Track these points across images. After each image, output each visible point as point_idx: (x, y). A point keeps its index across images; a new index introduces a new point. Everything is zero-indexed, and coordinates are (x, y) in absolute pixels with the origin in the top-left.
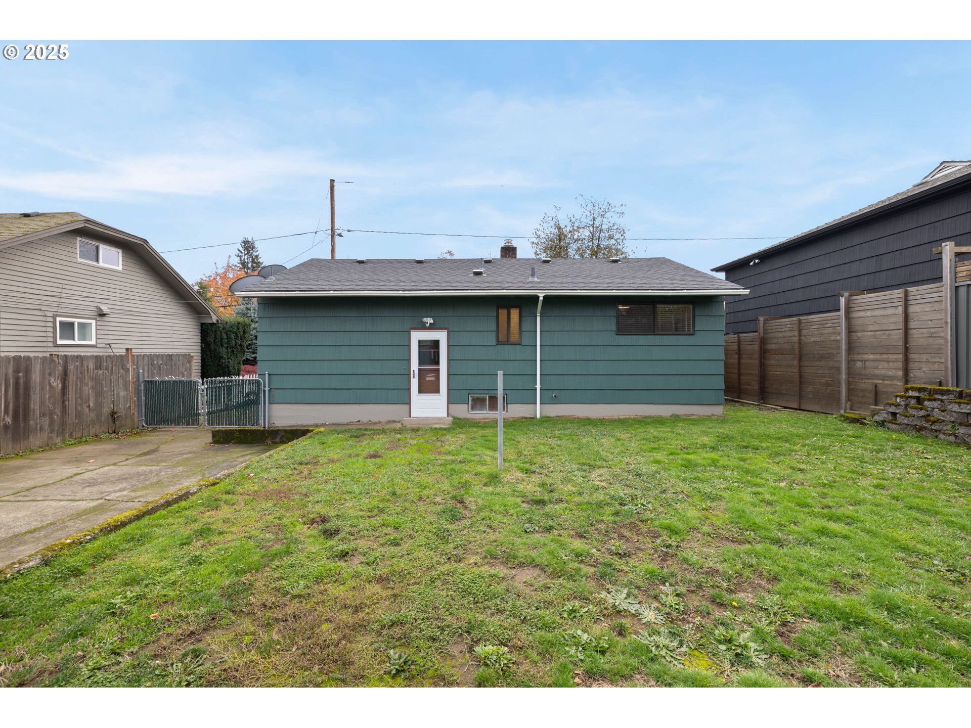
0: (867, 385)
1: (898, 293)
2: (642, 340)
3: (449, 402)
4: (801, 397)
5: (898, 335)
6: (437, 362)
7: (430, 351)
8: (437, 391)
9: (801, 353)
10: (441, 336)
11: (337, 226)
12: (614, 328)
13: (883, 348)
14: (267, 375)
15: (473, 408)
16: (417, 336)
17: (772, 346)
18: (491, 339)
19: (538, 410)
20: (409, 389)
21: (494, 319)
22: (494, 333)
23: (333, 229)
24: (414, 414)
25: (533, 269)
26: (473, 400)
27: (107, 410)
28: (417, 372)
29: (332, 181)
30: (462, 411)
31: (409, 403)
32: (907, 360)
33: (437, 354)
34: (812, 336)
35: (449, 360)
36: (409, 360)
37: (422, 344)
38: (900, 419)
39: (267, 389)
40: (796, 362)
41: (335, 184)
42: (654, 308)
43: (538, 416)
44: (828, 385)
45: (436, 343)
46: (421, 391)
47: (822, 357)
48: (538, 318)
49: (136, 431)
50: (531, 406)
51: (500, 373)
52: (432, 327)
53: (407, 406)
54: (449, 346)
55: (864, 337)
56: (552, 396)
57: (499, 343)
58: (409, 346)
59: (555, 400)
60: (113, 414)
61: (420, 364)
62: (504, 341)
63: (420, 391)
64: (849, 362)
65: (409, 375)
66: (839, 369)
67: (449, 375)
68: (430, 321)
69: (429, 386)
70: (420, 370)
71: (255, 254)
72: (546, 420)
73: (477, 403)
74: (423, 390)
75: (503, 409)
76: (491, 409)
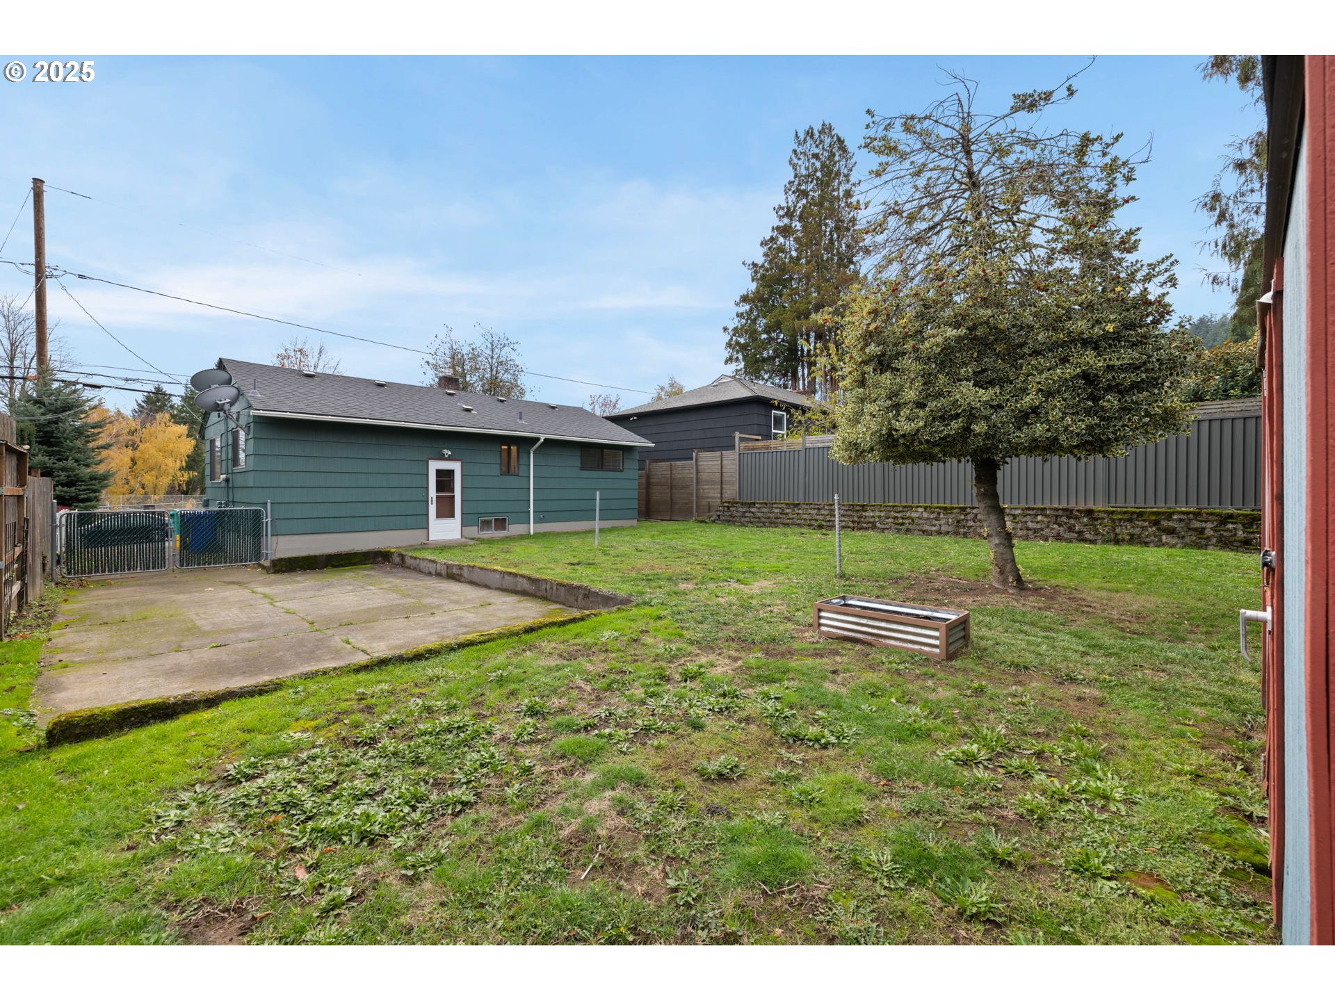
0: (704, 502)
1: (718, 454)
2: (595, 474)
3: (463, 525)
4: (672, 512)
5: (718, 475)
6: (452, 490)
7: (445, 480)
8: (452, 515)
9: (672, 485)
10: (456, 466)
12: (580, 464)
13: (713, 482)
14: (269, 504)
15: (482, 529)
16: (434, 466)
17: (654, 480)
18: (496, 470)
19: (532, 528)
20: (427, 515)
21: (498, 453)
22: (498, 465)
24: (432, 538)
26: (482, 522)
28: (434, 499)
30: (473, 531)
31: (427, 528)
32: (722, 489)
33: (452, 482)
34: (678, 474)
35: (463, 488)
36: (427, 488)
37: (440, 473)
38: (722, 518)
39: (269, 519)
40: (668, 491)
42: (602, 452)
43: (531, 533)
44: (686, 504)
45: (451, 473)
47: (683, 487)
48: (532, 455)
50: (525, 526)
52: (450, 459)
53: (425, 531)
54: (463, 476)
55: (704, 476)
56: (542, 516)
57: (501, 474)
58: (427, 475)
59: (545, 520)
61: (438, 491)
62: (507, 471)
63: (438, 516)
64: (698, 490)
65: (427, 501)
66: (692, 494)
67: (462, 501)
68: (447, 452)
69: (446, 511)
70: (437, 497)
72: (539, 536)
73: (486, 524)
74: (440, 515)
75: (504, 529)
76: (496, 529)
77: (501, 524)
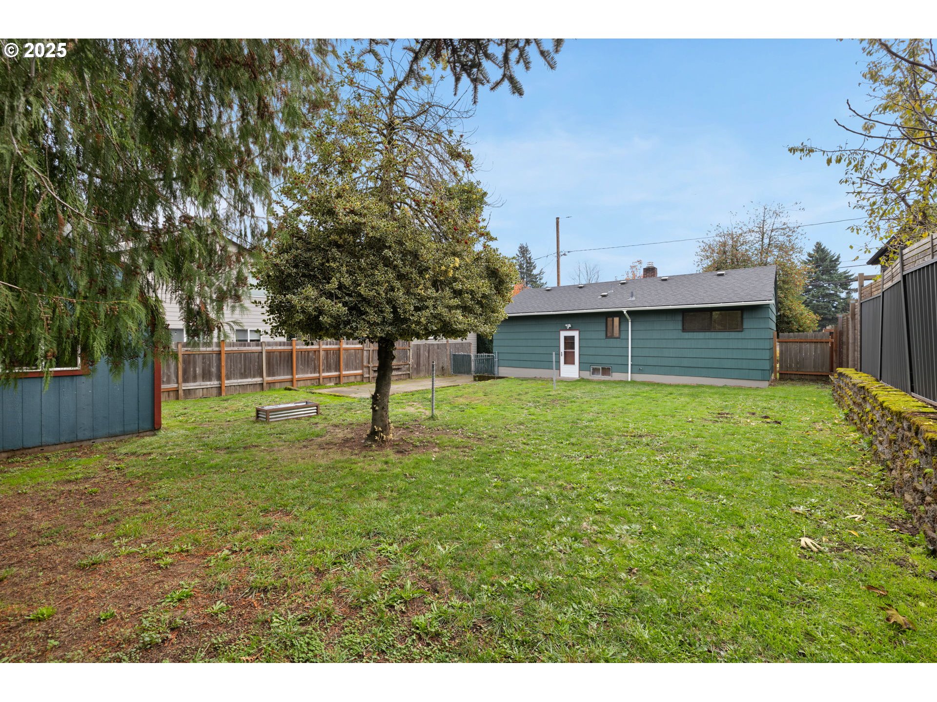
2: (701, 335)
3: (580, 370)
6: (573, 348)
7: (569, 342)
8: (573, 363)
9: (846, 345)
10: (575, 334)
11: (561, 250)
12: (680, 328)
14: (497, 353)
15: (593, 374)
16: (563, 334)
18: (603, 335)
19: (629, 377)
20: (559, 362)
21: (604, 325)
22: (604, 332)
23: (558, 253)
24: (562, 375)
25: (632, 293)
26: (593, 369)
27: (441, 366)
28: (563, 353)
29: (558, 218)
30: (587, 375)
31: (560, 369)
33: (573, 343)
35: (579, 347)
36: (559, 347)
37: (566, 338)
39: (497, 359)
41: (560, 220)
42: (711, 315)
43: (629, 380)
45: (573, 338)
46: (565, 363)
48: (630, 323)
49: (450, 375)
50: (625, 374)
51: (554, 353)
52: (570, 329)
53: (558, 371)
54: (579, 339)
56: (638, 368)
57: (607, 337)
58: (559, 339)
59: (640, 372)
60: (443, 367)
61: (565, 348)
62: (610, 336)
65: (559, 354)
67: (580, 355)
68: (569, 326)
69: (569, 360)
70: (565, 352)
71: (528, 256)
72: (633, 382)
73: (595, 371)
74: (566, 362)
75: (609, 375)
76: (603, 374)
77: (606, 371)
